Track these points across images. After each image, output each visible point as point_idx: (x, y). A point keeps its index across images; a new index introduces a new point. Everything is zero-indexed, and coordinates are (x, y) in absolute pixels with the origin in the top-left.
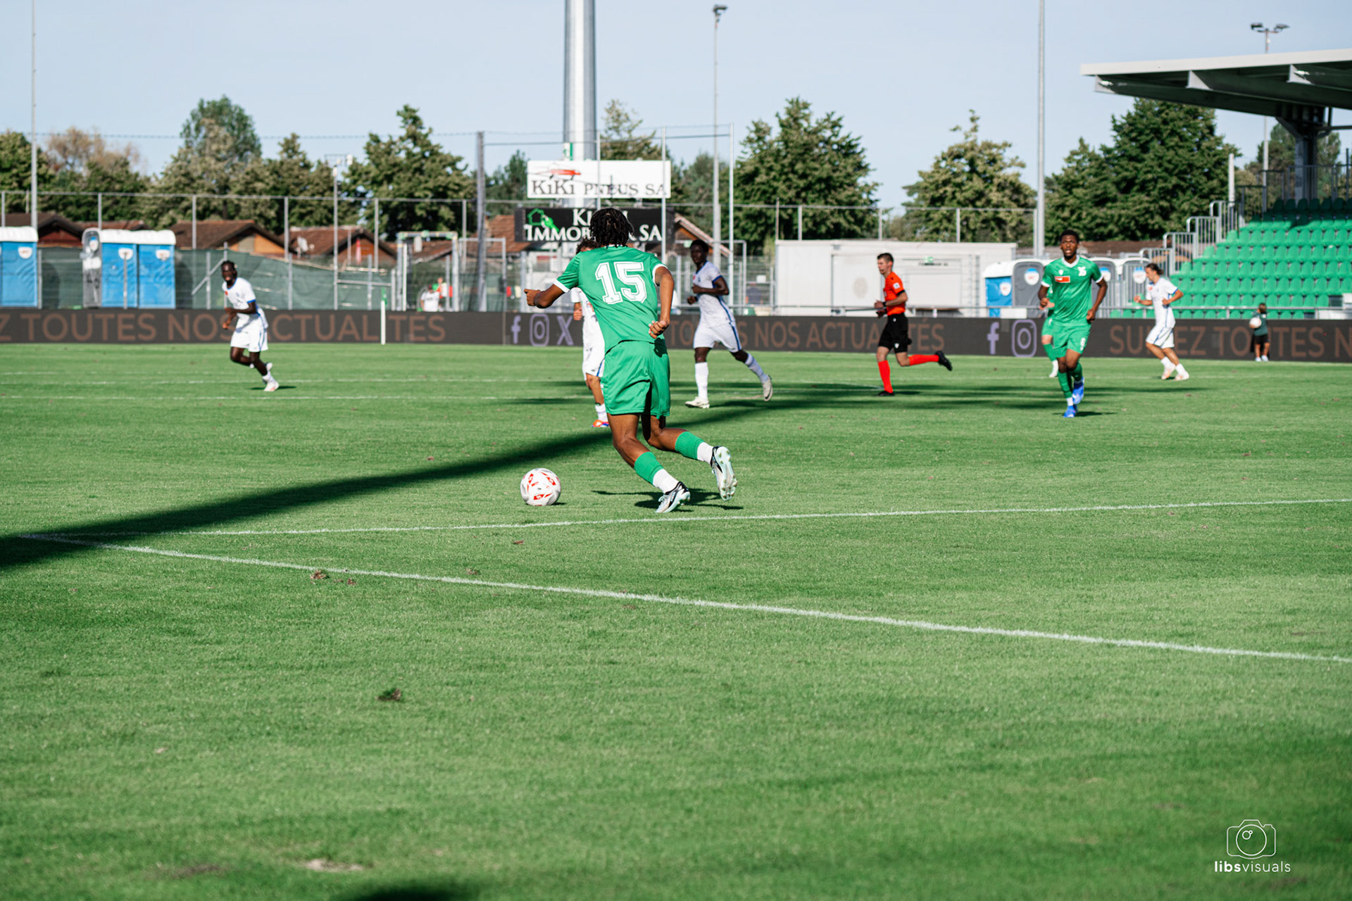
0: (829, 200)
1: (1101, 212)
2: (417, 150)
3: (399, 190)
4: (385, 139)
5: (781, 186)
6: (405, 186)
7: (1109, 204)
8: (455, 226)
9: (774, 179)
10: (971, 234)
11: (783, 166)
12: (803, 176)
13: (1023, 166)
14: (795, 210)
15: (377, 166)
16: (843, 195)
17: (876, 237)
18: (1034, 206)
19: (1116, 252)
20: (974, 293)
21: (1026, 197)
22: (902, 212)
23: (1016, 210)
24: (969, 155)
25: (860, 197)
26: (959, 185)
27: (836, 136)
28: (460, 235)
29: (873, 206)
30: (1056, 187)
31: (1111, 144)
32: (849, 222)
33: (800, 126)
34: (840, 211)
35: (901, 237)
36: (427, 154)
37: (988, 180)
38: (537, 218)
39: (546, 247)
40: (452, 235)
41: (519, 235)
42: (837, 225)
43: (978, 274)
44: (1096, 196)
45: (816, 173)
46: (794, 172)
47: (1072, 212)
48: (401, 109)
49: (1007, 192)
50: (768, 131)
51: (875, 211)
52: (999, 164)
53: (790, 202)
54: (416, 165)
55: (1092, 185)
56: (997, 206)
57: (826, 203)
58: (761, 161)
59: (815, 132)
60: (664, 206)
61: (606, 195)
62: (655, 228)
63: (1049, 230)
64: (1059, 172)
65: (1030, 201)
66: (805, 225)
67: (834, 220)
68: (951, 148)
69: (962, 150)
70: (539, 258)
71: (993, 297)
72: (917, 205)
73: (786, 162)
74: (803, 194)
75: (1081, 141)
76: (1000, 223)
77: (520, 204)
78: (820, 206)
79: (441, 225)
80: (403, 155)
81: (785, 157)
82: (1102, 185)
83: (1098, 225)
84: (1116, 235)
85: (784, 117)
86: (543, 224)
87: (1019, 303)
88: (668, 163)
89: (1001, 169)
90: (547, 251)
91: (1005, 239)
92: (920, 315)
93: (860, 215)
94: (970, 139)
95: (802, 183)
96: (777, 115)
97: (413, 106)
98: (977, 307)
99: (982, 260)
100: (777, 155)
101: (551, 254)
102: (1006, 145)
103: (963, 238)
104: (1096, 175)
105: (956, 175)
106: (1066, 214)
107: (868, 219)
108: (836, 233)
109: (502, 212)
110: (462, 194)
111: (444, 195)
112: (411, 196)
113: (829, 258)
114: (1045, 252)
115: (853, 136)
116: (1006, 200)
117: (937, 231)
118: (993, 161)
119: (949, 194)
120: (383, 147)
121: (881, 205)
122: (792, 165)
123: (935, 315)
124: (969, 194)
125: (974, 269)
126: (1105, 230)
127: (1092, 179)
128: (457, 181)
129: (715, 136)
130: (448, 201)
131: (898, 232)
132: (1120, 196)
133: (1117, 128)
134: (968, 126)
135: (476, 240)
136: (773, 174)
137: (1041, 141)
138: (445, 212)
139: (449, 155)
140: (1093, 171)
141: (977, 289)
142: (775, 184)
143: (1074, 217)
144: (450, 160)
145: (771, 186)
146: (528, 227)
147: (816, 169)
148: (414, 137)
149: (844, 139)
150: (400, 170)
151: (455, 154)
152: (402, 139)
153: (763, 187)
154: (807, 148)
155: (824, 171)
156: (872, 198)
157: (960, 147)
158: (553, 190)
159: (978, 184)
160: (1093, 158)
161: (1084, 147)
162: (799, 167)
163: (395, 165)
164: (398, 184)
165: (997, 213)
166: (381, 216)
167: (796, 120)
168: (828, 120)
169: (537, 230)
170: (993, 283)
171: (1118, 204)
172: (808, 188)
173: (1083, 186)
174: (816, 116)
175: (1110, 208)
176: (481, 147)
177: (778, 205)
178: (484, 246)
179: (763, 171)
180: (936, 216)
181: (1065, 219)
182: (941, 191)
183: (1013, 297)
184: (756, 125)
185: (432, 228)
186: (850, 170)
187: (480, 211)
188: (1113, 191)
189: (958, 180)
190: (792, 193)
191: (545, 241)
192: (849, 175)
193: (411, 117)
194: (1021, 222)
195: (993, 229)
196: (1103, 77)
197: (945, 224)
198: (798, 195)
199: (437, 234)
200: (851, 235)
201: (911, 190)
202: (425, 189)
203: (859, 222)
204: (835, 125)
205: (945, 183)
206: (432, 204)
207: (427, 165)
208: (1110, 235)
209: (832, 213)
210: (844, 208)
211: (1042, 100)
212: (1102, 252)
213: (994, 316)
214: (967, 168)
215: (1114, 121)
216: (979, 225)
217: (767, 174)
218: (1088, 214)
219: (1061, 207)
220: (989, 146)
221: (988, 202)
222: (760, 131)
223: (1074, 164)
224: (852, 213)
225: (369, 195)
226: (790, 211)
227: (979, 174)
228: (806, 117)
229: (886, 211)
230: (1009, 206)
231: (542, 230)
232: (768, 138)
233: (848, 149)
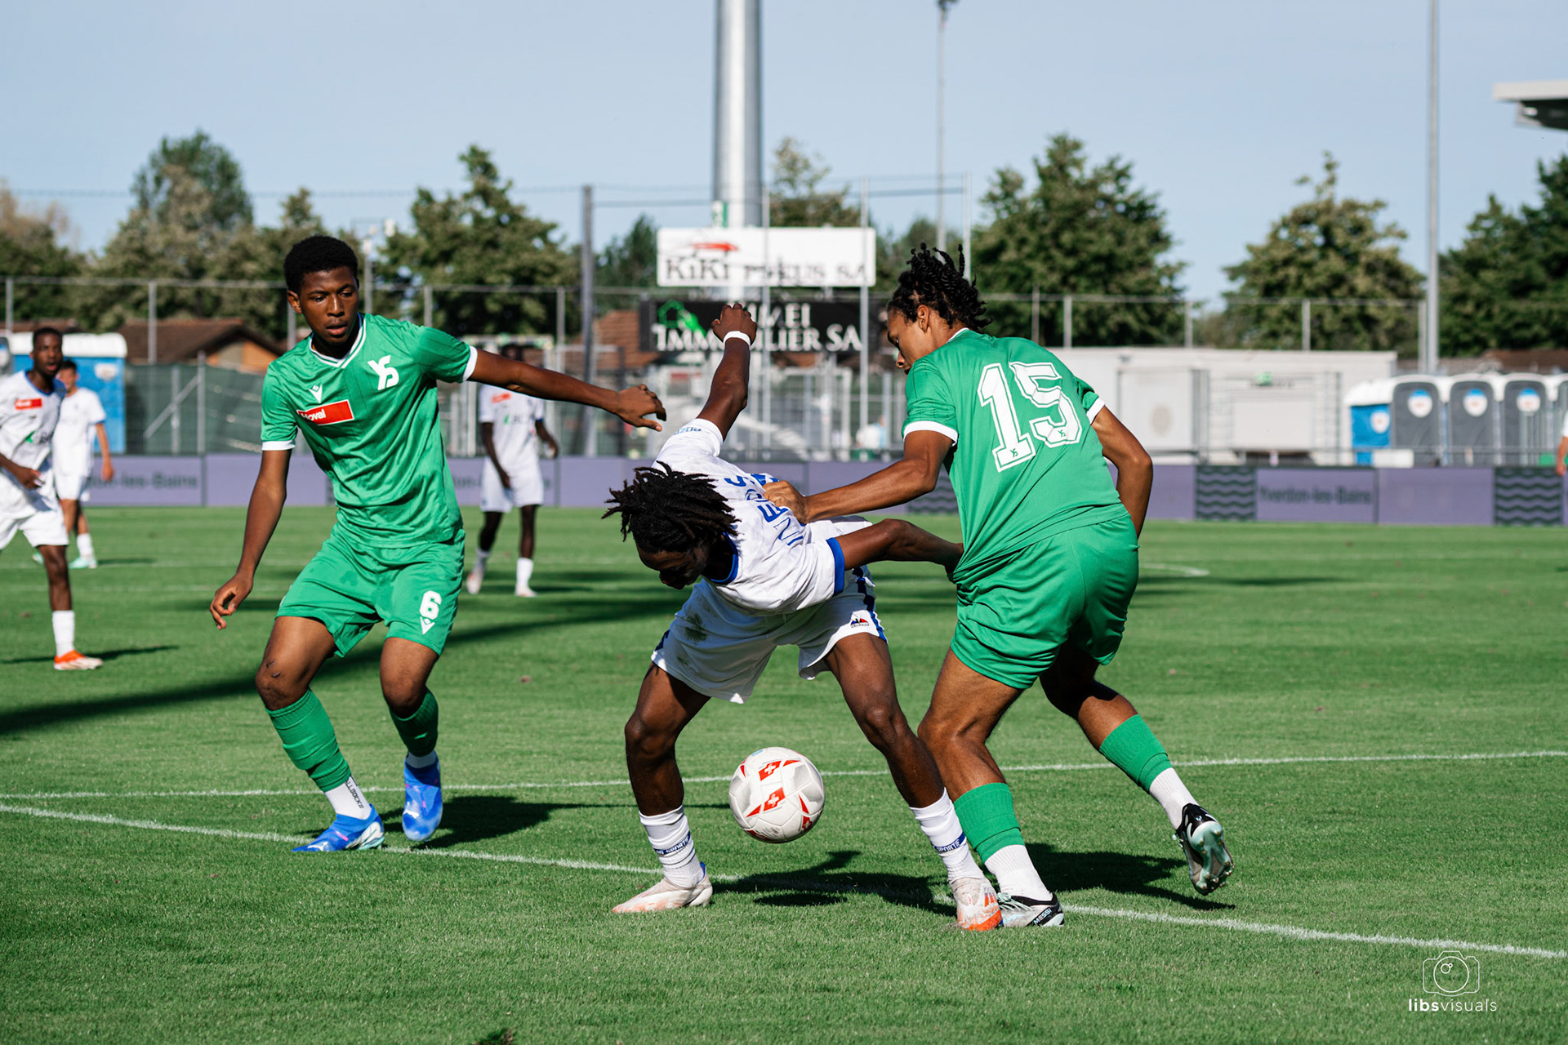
0: (1113, 287)
1: (1521, 306)
2: (489, 213)
3: (462, 273)
4: (440, 197)
5: (1038, 267)
6: (471, 267)
7: (1534, 294)
8: (546, 327)
9: (1030, 257)
10: (1324, 340)
11: (1042, 238)
12: (1072, 252)
13: (1403, 236)
14: (1060, 304)
15: (429, 236)
16: (1132, 280)
17: (1181, 343)
18: (1421, 296)
19: (1545, 367)
20: (1333, 428)
21: (1408, 283)
22: (1218, 306)
23: (1393, 303)
24: (1324, 219)
25: (1158, 283)
26: (1308, 266)
27: (1121, 189)
28: (555, 342)
29: (1177, 298)
30: (1453, 267)
31: (1536, 203)
32: (1140, 321)
33: (1067, 176)
34: (1129, 307)
35: (1220, 343)
36: (505, 219)
37: (1351, 258)
38: (672, 317)
39: (684, 358)
40: (544, 342)
41: (647, 341)
42: (1124, 328)
43: (1338, 399)
44: (1515, 282)
45: (1093, 249)
46: (1059, 246)
47: (1478, 306)
48: (465, 150)
49: (1381, 276)
50: (1019, 184)
51: (1183, 304)
52: (1368, 233)
53: (1053, 291)
54: (488, 236)
55: (1508, 266)
56: (1363, 297)
57: (1108, 292)
58: (1010, 229)
59: (1093, 185)
60: (864, 298)
61: (774, 281)
62: (851, 332)
63: (1444, 333)
64: (1458, 245)
65: (1414, 289)
66: (1075, 325)
67: (1117, 318)
68: (1296, 211)
69: (1311, 214)
70: (674, 376)
71: (1363, 435)
72: (1243, 294)
73: (1046, 231)
74: (1073, 280)
75: (1492, 199)
76: (1369, 322)
77: (645, 295)
78: (1097, 298)
79: (525, 326)
80: (467, 221)
81: (1045, 224)
82: (1524, 265)
83: (1518, 326)
84: (1545, 340)
85: (1045, 162)
86: (681, 324)
87: (1401, 443)
88: (870, 235)
89: (1370, 241)
90: (685, 365)
91: (1376, 347)
92: (1253, 461)
93: (1158, 311)
94: (1325, 196)
95: (1070, 263)
96: (1036, 161)
97: (483, 146)
98: (1338, 449)
99: (1346, 379)
100: (1033, 221)
101: (692, 370)
102: (1378, 205)
103: (1314, 346)
104: (1514, 250)
105: (1302, 250)
106: (1469, 308)
107: (1170, 317)
108: (1122, 337)
109: (617, 307)
110: (556, 279)
111: (529, 281)
112: (480, 281)
113: (1112, 377)
114: (1439, 367)
115: (1149, 192)
116: (1378, 288)
117: (1274, 335)
118: (1358, 229)
119: (1293, 281)
120: (437, 209)
121: (1190, 296)
122: (1056, 235)
123: (1274, 460)
124: (1322, 279)
125: (1332, 392)
126: (1526, 333)
127: (1508, 257)
128: (550, 258)
129: (940, 192)
130: (536, 290)
131: (1214, 336)
132: (1551, 283)
133: (1546, 180)
134: (1320, 176)
135: (579, 348)
136: (1027, 249)
137: (1433, 198)
138: (533, 308)
139: (537, 222)
140: (1510, 244)
141: (1338, 422)
142: (1030, 264)
143: (1482, 313)
144: (539, 230)
145: (1022, 267)
146: (659, 329)
147: (1091, 242)
148: (485, 194)
149: (1133, 196)
150: (465, 243)
151: (547, 218)
152: (467, 197)
153: (1013, 270)
154: (1079, 209)
155: (1104, 243)
156: (1178, 284)
157: (1308, 208)
158: (698, 272)
159: (1336, 263)
160: (1510, 224)
161: (1495, 208)
162: (1066, 238)
163: (456, 235)
164: (460, 263)
165: (1362, 308)
166: (435, 313)
167: (1062, 168)
168: (1111, 166)
169: (674, 335)
170: (1362, 413)
171: (1549, 294)
172: (1080, 270)
173: (1495, 267)
174: (1092, 161)
175: (1537, 300)
176: (588, 210)
177: (1036, 296)
178: (594, 357)
179: (1011, 244)
180: (1273, 312)
181: (1467, 317)
182: (1281, 274)
183: (1392, 435)
184: (1002, 174)
185: (512, 330)
186: (1143, 242)
187: (587, 304)
188: (1540, 274)
189: (1307, 258)
190: (1055, 278)
191: (684, 350)
192: (1140, 251)
193: (480, 164)
194: (1400, 322)
195: (1356, 333)
196: (1528, 103)
197: (1287, 324)
198: (1064, 281)
199: (521, 339)
200: (1145, 340)
201: (1234, 273)
202: (504, 271)
203: (1157, 321)
204: (1122, 175)
205: (1287, 262)
206: (510, 295)
207: (505, 236)
208: (1536, 341)
209: (1116, 308)
210: (1133, 299)
211: (1433, 137)
212: (1524, 366)
213: (1363, 462)
214: (1319, 240)
215: (1541, 168)
216: (1337, 326)
217: (1019, 249)
218: (1503, 310)
219: (1461, 298)
220: (1351, 206)
221: (1352, 291)
222: (1009, 184)
223: (1480, 234)
224: (1147, 307)
225: (418, 280)
226: (1052, 306)
227: (1337, 249)
228: (1077, 164)
229: (1198, 305)
230: (1383, 297)
231: (680, 333)
232: (1020, 195)
233: (1140, 212)
